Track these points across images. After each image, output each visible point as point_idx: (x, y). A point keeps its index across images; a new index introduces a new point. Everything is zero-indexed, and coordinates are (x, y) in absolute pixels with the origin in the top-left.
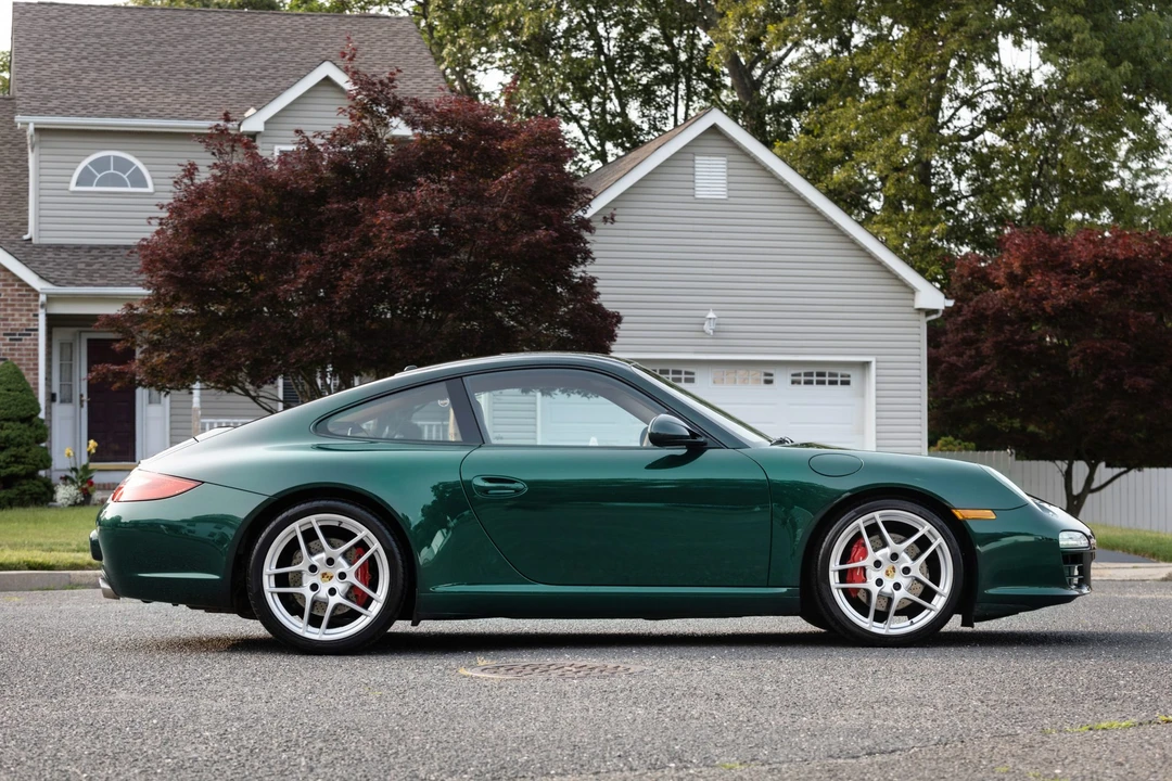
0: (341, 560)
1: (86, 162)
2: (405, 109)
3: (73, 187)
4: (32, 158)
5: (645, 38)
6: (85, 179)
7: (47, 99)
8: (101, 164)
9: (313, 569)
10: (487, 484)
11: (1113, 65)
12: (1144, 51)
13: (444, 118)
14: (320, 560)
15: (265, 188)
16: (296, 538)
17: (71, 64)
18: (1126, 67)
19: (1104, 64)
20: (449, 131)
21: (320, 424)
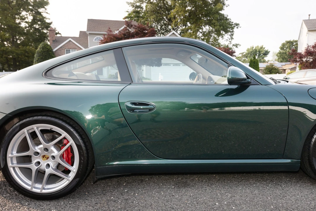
0: (53, 149)
1: (95, 38)
2: (133, 26)
3: (94, 41)
4: (89, 37)
5: (163, 27)
6: (95, 40)
7: (90, 30)
8: (97, 38)
9: (37, 153)
10: (134, 106)
11: (220, 27)
12: (224, 25)
13: (139, 27)
14: (40, 149)
15: (114, 37)
16: (25, 138)
17: (94, 26)
18: (222, 27)
19: (219, 27)
20: (139, 29)
21: (47, 72)
